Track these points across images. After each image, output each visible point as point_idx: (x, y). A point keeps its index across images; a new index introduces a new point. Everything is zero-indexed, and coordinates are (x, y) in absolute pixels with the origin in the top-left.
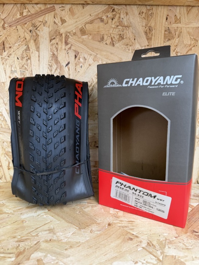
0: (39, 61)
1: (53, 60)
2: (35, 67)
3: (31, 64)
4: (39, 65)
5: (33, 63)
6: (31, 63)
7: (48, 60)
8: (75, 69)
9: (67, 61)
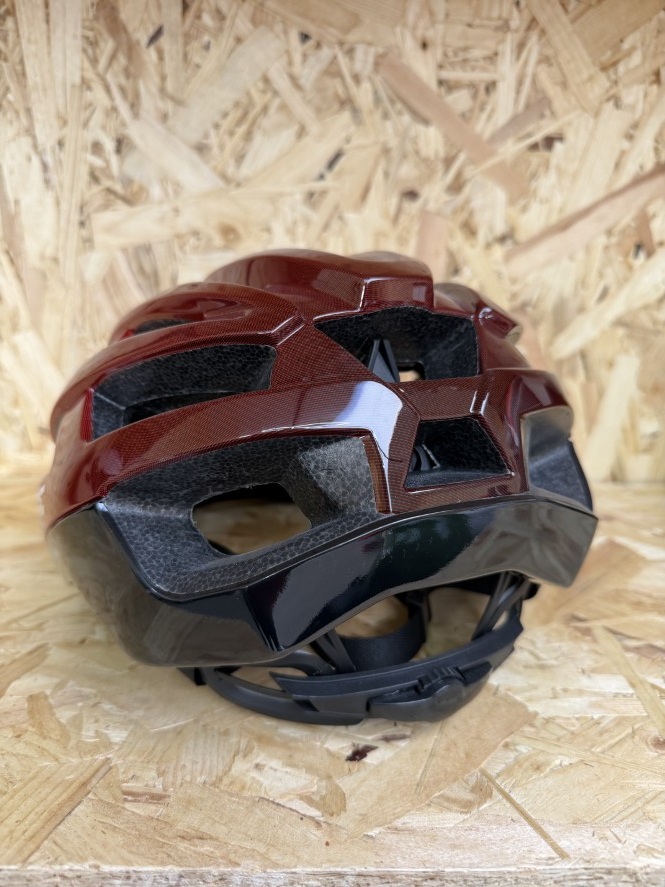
0: (48, 21)
1: (101, 20)
2: (33, 48)
3: (18, 36)
4: (49, 38)
5: (24, 30)
6: (17, 30)
7: (84, 20)
8: (185, 55)
9: (154, 24)
